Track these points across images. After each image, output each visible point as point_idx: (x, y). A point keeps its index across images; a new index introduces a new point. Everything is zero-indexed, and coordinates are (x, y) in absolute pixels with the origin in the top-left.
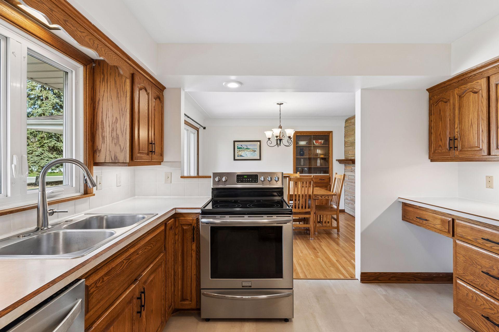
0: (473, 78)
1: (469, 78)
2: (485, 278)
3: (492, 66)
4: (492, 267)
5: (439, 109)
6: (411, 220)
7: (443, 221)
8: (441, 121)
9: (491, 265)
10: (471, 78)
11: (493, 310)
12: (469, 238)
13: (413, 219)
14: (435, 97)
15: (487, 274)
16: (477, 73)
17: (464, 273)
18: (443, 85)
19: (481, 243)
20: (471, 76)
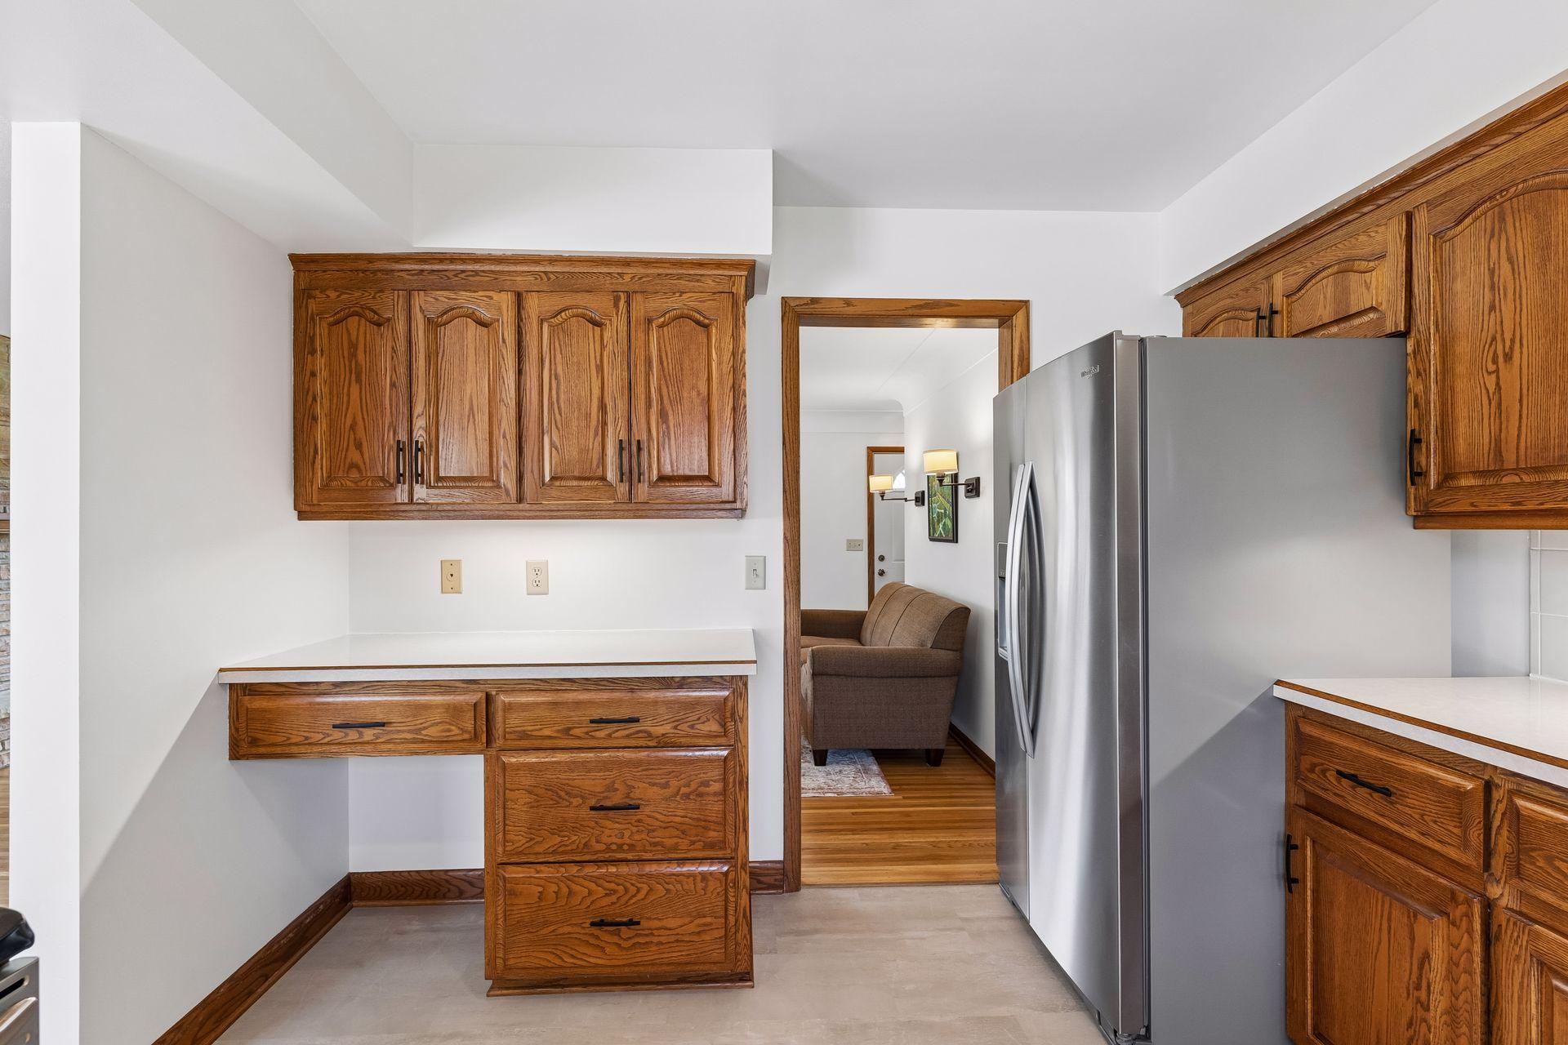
0: (471, 278)
1: (456, 276)
2: (593, 824)
3: (526, 268)
4: (611, 788)
5: (350, 341)
6: (296, 744)
7: (455, 711)
8: (359, 381)
9: (607, 782)
10: (463, 276)
11: (615, 891)
12: (546, 732)
13: (307, 738)
14: (333, 294)
15: (602, 808)
16: (482, 269)
17: (531, 839)
18: (362, 265)
19: (582, 735)
20: (463, 271)
